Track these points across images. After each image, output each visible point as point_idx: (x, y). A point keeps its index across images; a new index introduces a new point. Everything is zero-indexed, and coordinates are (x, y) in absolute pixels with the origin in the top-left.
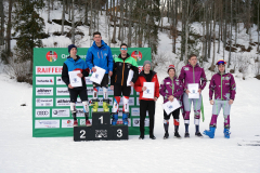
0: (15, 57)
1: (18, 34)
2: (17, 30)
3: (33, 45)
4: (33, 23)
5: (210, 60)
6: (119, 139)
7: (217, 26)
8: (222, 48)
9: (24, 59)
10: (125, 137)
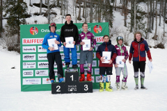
0: (6, 32)
1: (8, 15)
2: (7, 12)
3: (19, 23)
4: (19, 6)
5: (154, 31)
6: (86, 92)
7: (159, 5)
8: (162, 22)
9: (13, 34)
10: (90, 91)
